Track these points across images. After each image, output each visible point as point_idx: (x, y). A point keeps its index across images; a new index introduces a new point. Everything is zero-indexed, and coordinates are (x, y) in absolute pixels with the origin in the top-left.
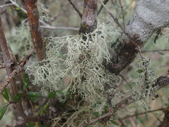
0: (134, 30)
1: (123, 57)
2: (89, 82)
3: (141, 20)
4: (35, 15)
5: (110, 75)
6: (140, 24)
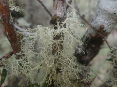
0: (99, 23)
1: (90, 49)
2: (63, 73)
3: (105, 12)
5: (81, 66)
6: (104, 17)
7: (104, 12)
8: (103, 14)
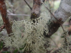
0: (59, 16)
1: (52, 29)
4: (4, 8)
6: (63, 13)
7: (63, 11)
8: (62, 11)
